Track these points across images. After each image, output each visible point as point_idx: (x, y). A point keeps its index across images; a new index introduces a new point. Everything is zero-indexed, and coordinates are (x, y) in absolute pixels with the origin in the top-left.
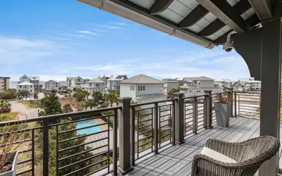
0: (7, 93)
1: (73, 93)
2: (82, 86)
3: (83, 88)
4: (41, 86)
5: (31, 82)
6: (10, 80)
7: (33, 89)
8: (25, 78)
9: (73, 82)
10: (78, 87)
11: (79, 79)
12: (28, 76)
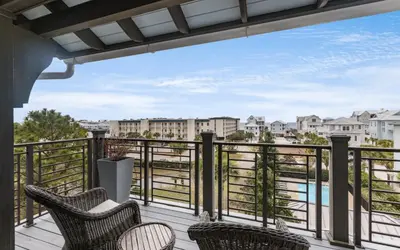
0: (238, 135)
1: (305, 139)
2: (319, 130)
3: (321, 134)
4: (267, 128)
5: (257, 123)
6: (241, 121)
7: (258, 131)
8: (251, 118)
9: (305, 123)
10: (312, 131)
11: (314, 119)
12: (254, 116)
